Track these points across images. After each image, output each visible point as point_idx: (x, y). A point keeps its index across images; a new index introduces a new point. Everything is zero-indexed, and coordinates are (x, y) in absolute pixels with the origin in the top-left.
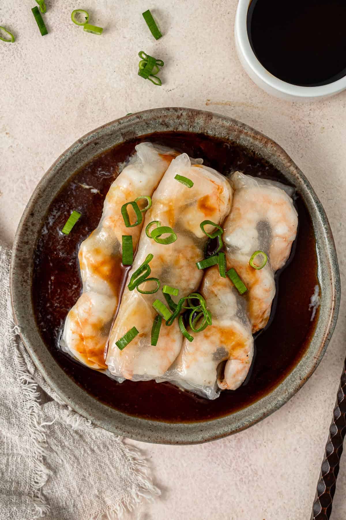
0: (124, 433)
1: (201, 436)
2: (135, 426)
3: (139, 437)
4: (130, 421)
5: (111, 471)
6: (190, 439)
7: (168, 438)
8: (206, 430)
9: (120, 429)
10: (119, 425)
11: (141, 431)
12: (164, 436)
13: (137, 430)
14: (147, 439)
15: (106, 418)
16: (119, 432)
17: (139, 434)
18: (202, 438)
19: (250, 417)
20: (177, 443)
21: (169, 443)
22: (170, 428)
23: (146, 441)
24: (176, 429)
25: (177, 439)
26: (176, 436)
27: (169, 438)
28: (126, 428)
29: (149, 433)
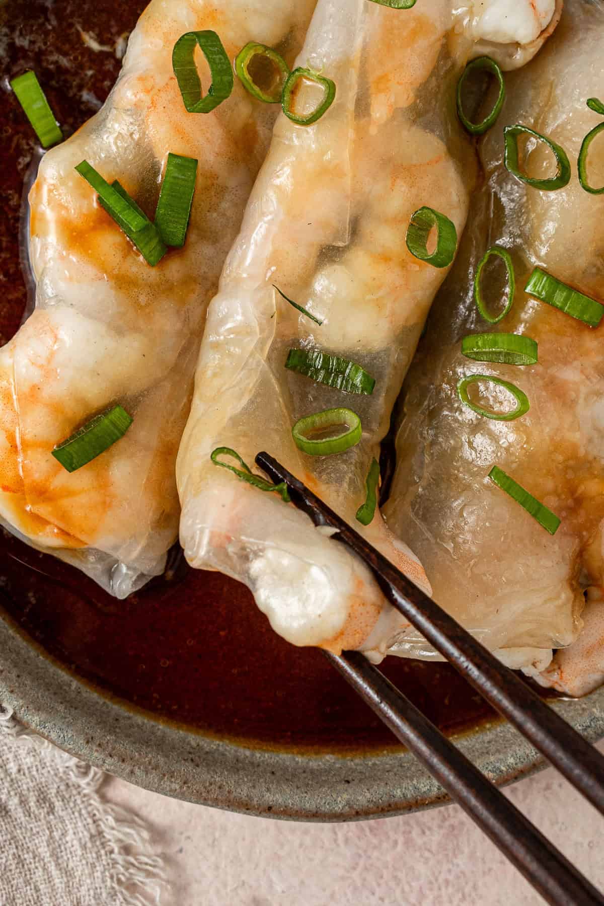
0: (109, 760)
1: (345, 796)
2: (147, 743)
3: (153, 777)
4: (131, 726)
5: (50, 880)
6: (310, 802)
7: (243, 792)
8: (360, 781)
9: (100, 745)
10: (98, 733)
11: (161, 760)
12: (232, 782)
13: (151, 756)
14: (177, 787)
15: (61, 708)
16: (96, 754)
17: (156, 767)
18: (348, 803)
19: (501, 756)
20: (269, 811)
21: (245, 806)
22: (252, 764)
23: (173, 794)
24: (269, 769)
25: (270, 798)
26: (268, 790)
27: (245, 793)
28: (117, 746)
29: (186, 768)
